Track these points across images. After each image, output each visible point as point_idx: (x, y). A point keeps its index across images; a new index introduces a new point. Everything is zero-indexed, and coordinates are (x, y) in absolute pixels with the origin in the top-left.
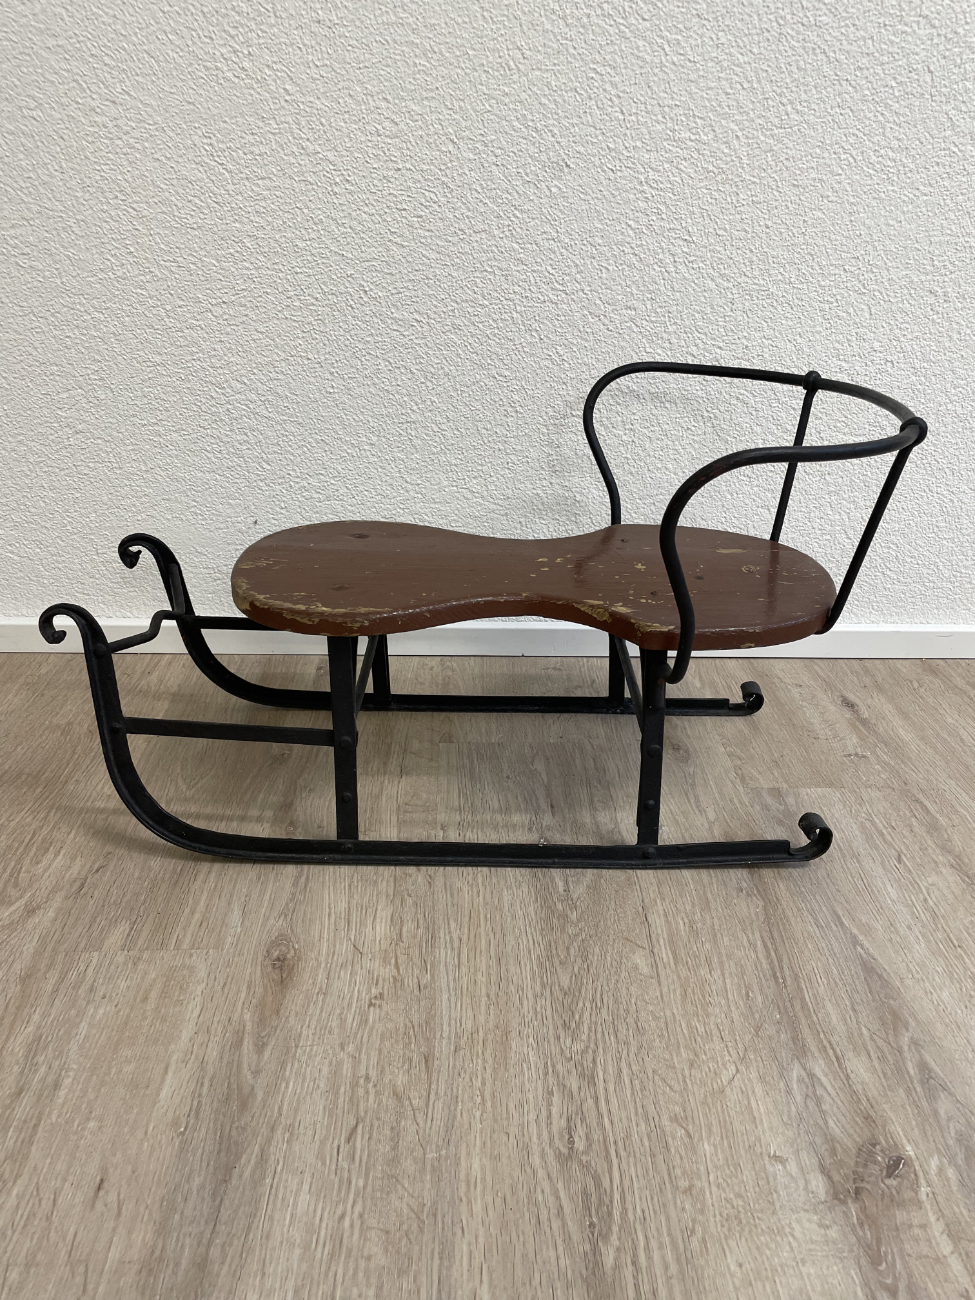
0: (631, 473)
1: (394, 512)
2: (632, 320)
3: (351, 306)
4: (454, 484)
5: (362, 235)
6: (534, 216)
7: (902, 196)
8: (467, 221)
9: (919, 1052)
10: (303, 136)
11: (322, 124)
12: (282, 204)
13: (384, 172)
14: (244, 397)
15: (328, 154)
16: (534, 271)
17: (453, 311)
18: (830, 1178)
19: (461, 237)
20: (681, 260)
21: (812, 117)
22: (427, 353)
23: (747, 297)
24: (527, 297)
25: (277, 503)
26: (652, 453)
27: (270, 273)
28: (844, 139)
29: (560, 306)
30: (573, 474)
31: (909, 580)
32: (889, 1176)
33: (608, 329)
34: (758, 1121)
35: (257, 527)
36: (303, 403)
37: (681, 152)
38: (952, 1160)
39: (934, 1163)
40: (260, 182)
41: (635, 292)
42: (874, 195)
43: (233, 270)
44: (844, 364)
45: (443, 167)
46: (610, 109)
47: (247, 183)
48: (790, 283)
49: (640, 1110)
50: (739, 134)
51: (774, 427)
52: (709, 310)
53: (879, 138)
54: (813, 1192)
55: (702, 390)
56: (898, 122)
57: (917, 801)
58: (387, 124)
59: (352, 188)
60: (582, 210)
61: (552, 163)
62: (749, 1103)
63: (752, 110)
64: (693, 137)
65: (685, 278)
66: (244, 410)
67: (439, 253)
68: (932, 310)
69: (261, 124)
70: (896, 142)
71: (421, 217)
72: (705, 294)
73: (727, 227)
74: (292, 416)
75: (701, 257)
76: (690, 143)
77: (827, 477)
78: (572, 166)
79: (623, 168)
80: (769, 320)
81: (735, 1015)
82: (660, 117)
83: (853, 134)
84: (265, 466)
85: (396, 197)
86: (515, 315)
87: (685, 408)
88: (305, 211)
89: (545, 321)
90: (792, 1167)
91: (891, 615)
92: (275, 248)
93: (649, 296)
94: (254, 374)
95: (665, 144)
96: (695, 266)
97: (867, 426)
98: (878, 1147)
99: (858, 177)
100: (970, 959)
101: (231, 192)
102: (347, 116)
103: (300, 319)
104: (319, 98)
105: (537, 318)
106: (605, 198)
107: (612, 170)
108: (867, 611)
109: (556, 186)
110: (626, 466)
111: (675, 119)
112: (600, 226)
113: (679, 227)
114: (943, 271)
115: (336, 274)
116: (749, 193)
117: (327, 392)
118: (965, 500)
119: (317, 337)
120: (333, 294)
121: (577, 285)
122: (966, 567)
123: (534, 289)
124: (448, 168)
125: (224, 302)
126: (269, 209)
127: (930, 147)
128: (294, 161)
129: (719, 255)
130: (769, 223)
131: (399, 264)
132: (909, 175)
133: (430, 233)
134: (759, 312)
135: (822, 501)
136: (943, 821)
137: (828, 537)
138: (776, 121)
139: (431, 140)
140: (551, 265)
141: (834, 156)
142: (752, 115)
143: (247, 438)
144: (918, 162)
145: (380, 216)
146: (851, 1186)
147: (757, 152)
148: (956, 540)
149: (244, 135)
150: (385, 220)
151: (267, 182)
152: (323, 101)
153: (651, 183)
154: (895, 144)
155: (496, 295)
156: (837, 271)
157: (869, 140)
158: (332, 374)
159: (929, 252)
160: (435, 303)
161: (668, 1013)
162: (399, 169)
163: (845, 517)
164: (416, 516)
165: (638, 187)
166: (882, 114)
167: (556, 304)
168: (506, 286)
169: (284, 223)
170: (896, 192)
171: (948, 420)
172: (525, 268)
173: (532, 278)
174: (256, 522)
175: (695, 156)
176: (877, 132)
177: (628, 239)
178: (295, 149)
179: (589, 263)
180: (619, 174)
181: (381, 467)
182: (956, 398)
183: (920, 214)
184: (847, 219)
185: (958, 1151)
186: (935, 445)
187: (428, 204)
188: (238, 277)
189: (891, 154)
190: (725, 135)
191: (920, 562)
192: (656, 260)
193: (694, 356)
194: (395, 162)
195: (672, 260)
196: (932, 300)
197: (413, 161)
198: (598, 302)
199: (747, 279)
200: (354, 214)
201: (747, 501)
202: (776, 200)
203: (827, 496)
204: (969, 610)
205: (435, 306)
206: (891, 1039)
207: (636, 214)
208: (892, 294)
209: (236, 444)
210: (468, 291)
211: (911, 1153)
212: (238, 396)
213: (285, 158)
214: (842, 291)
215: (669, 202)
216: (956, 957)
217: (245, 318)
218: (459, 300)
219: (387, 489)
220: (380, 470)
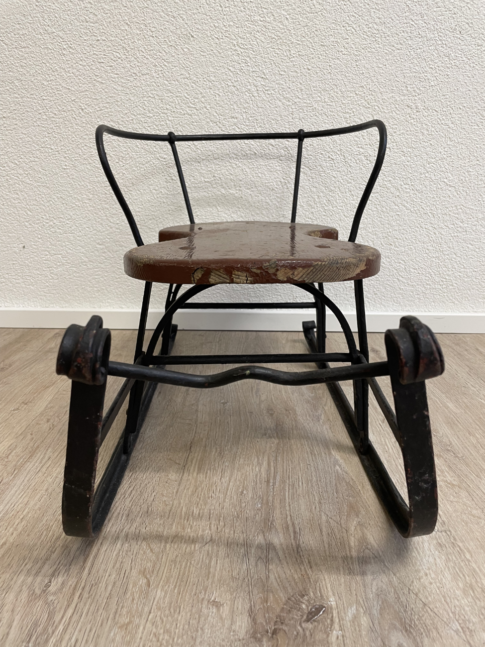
1: (104, 241)
2: (235, 124)
3: (74, 118)
5: (80, 77)
6: (175, 65)
7: (385, 50)
8: (138, 69)
9: (362, 530)
10: (46, 23)
11: (56, 17)
12: (35, 61)
13: (90, 42)
14: (16, 172)
15: (59, 32)
16: (177, 96)
17: (132, 120)
18: (254, 620)
19: (135, 77)
20: (261, 89)
21: (328, 7)
22: (119, 145)
23: (301, 111)
24: (174, 111)
25: (36, 235)
26: (253, 205)
27: (29, 100)
28: (348, 18)
29: (193, 117)
30: (208, 217)
31: (415, 283)
32: (308, 620)
33: (222, 130)
34: (211, 575)
35: (25, 250)
36: (49, 175)
37: (255, 27)
38: (368, 611)
39: (351, 612)
40: (23, 50)
41: (236, 108)
42: (368, 50)
43: (9, 98)
44: (361, 150)
45: (123, 39)
46: (214, 5)
47: (16, 51)
48: (325, 102)
49: (118, 565)
50: (288, 17)
51: (324, 188)
52: (279, 118)
53: (367, 17)
54: (234, 631)
55: (279, 166)
56: (378, 8)
58: (91, 16)
59: (73, 51)
60: (202, 61)
61: (184, 35)
62: (210, 562)
63: (294, 3)
64: (262, 19)
65: (264, 100)
66: (16, 179)
67: (123, 87)
68: (410, 117)
69: (23, 18)
70: (378, 19)
71: (111, 66)
72: (276, 109)
73: (286, 70)
74: (43, 183)
75: (272, 87)
76: (261, 23)
78: (195, 36)
79: (224, 37)
80: (315, 124)
82: (242, 8)
83: (353, 16)
84: (29, 213)
85: (97, 55)
86: (168, 122)
87: (270, 177)
88: (48, 64)
89: (185, 125)
90: (225, 610)
91: (406, 306)
92: (31, 85)
93: (244, 110)
94: (21, 158)
95: (246, 23)
96: (269, 93)
97: (378, 187)
98: (306, 597)
99: (358, 40)
101: (7, 56)
102: (69, 12)
103: (46, 125)
104: (54, 3)
105: (181, 124)
106: (215, 54)
107: (218, 38)
108: (391, 303)
109: (187, 48)
111: (251, 9)
112: (213, 70)
113: (258, 70)
114: (414, 94)
115: (65, 100)
116: (296, 50)
117: (63, 168)
118: (443, 233)
119: (56, 136)
120: (64, 111)
121: (202, 104)
122: (448, 275)
123: (178, 107)
124: (125, 39)
125: (4, 117)
126: (28, 64)
127: (398, 22)
128: (41, 37)
129: (282, 86)
130: (310, 68)
131: (101, 94)
132: (388, 38)
133: (117, 76)
134: (309, 119)
138: (308, 9)
139: (116, 24)
140: (187, 93)
141: (343, 28)
142: (294, 6)
143: (18, 196)
144: (391, 30)
145: (89, 66)
146: (271, 627)
147: (299, 27)
148: (440, 258)
149: (14, 25)
150: (91, 69)
151: (27, 50)
152: (56, 5)
153: (240, 45)
154: (377, 20)
155: (156, 110)
156: (352, 95)
157: (362, 19)
158: (65, 157)
159: (404, 83)
160: (122, 115)
162: (98, 40)
164: (117, 243)
165: (233, 48)
166: (368, 4)
167: (191, 115)
168: (162, 105)
169: (36, 71)
170: (381, 48)
171: (427, 183)
172: (172, 94)
173: (176, 101)
174: (24, 247)
175: (264, 30)
176: (366, 14)
177: (229, 78)
178: (41, 31)
179: (208, 91)
180: (221, 40)
181: (95, 213)
182: (430, 170)
183: (397, 61)
184: (354, 64)
185: (375, 603)
186: (421, 199)
187: (115, 59)
188: (11, 103)
189: (375, 26)
190: (280, 18)
191: (420, 272)
192: (247, 90)
193: (273, 146)
194: (96, 36)
195: (256, 89)
196: (409, 111)
197: (106, 36)
198: (215, 114)
199: (300, 100)
200: (74, 65)
202: (312, 54)
204: (454, 303)
205: (122, 117)
206: (343, 522)
207: (233, 63)
208: (385, 108)
209: (12, 199)
210: (140, 108)
211: (333, 603)
212: (12, 172)
213: (36, 36)
214: (355, 106)
215: (251, 56)
217: (16, 126)
218: (136, 114)
219: (99, 227)
220: (95, 215)
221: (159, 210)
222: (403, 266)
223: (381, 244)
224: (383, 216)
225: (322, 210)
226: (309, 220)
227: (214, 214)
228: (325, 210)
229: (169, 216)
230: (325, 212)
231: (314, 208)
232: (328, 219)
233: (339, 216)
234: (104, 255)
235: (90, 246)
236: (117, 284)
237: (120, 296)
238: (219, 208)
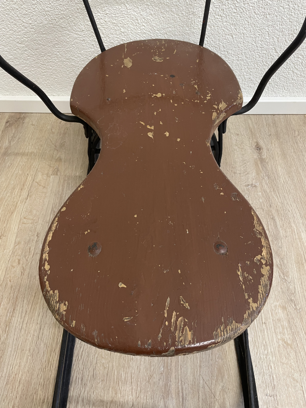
0: (151, 14)
1: (22, 40)
4: (50, 22)
9: (223, 395)
30: (117, 15)
57: (273, 219)
77: (268, 16)
81: (142, 368)
91: (294, 93)
100: (267, 332)
110: (148, 11)
135: (264, 31)
136: (282, 232)
137: (265, 52)
161: (111, 365)
163: (276, 40)
164: (35, 42)
181: (7, 14)
201: (220, 32)
203: (266, 28)
206: (213, 386)
216: (261, 331)
219: (14, 27)
220: (6, 15)
221: (68, 9)
222: (300, 61)
223: (286, 40)
224: (293, 14)
225: (233, 7)
226: (219, 17)
227: (123, 12)
228: (236, 7)
229: (79, 14)
230: (236, 9)
231: (225, 5)
232: (237, 17)
233: (249, 13)
234: (26, 52)
235: (11, 45)
236: (44, 77)
237: (49, 87)
238: (128, 6)
